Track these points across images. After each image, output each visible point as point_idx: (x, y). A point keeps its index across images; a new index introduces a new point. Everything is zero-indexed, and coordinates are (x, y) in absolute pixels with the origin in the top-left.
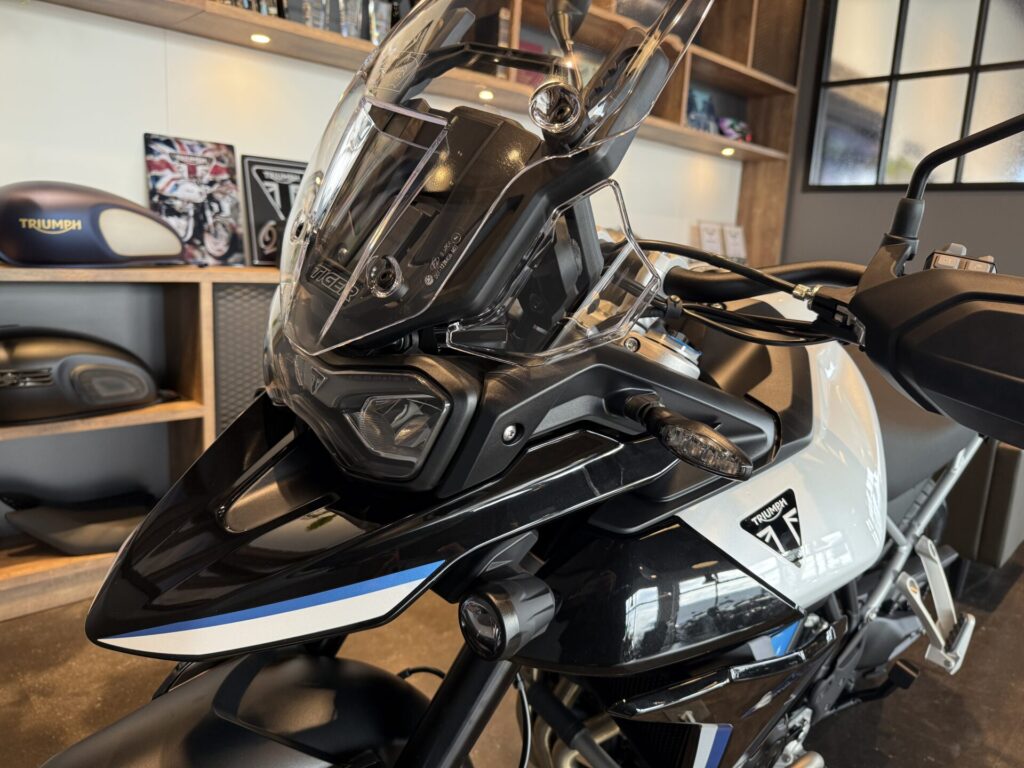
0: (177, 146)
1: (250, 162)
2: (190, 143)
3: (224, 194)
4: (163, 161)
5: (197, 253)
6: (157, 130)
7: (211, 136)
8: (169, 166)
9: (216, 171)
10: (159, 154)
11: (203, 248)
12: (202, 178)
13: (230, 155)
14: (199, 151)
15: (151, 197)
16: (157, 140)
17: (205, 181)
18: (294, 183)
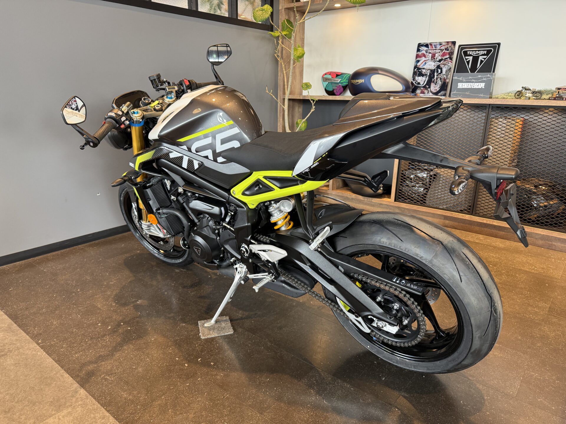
0: (430, 46)
1: (461, 47)
2: (435, 44)
3: (445, 65)
4: (422, 54)
5: (426, 91)
6: (422, 42)
7: (444, 40)
8: (424, 56)
9: (444, 55)
10: (422, 51)
11: (429, 89)
12: (436, 58)
13: (452, 46)
14: (438, 47)
15: (414, 70)
16: (422, 45)
17: (438, 60)
18: (483, 55)
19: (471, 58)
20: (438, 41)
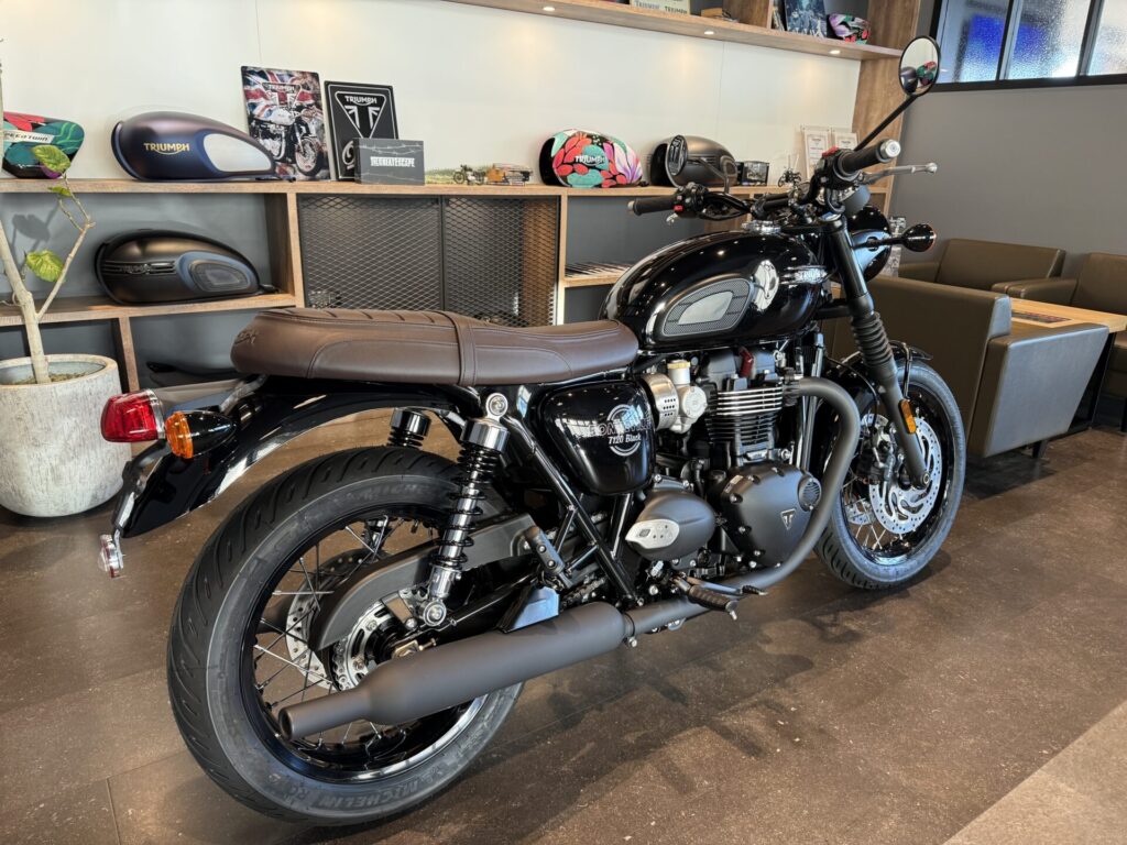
0: (269, 76)
1: (332, 88)
2: (279, 72)
3: (311, 117)
4: (258, 91)
5: (289, 170)
6: (251, 64)
7: (295, 67)
8: (263, 95)
9: (303, 97)
10: (255, 84)
11: (294, 165)
12: (291, 103)
13: (315, 82)
14: (288, 80)
15: (250, 122)
16: (252, 72)
17: (294, 106)
18: (372, 105)
19: (355, 109)
20: (285, 68)
